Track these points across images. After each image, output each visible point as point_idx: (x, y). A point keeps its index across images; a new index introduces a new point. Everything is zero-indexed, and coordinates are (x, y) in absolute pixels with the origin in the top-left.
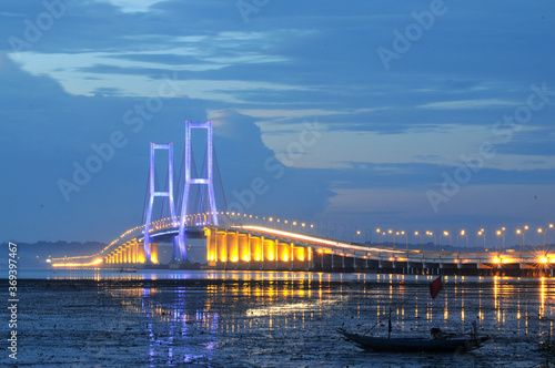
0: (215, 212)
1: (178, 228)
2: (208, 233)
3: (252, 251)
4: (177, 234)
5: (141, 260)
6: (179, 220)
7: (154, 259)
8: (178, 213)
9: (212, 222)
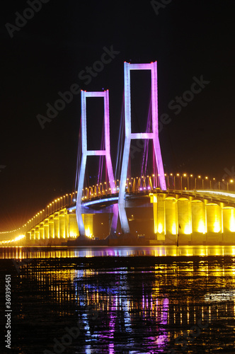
0: (162, 175)
1: (117, 195)
2: (154, 199)
3: (209, 220)
4: (116, 202)
5: (73, 234)
6: (118, 184)
7: (89, 233)
8: (117, 176)
9: (159, 186)
